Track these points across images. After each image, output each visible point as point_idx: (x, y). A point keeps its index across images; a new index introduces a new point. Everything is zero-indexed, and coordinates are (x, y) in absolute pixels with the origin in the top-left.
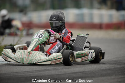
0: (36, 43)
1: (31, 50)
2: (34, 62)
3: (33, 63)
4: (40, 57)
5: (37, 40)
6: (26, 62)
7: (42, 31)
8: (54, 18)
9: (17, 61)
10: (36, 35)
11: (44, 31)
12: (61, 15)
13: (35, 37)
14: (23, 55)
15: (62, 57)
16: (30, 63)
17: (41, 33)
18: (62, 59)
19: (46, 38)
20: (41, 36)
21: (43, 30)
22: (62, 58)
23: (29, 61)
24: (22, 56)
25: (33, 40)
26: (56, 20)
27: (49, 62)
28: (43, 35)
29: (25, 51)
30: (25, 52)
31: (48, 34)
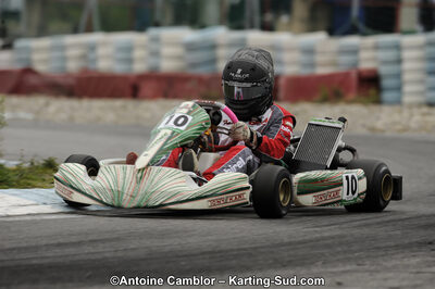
0: (164, 145)
1: (148, 165)
2: (155, 201)
3: (151, 203)
4: (176, 185)
5: (169, 132)
6: (127, 203)
8: (239, 71)
9: (101, 202)
10: (167, 119)
11: (193, 106)
12: (263, 64)
13: (162, 126)
14: (121, 181)
15: (248, 184)
16: (143, 204)
17: (184, 111)
18: (248, 193)
20: (180, 122)
21: (190, 103)
22: (248, 188)
23: (139, 198)
24: (116, 182)
25: (156, 133)
26: (246, 80)
27: (206, 200)
28: (190, 118)
29: (129, 166)
30: (128, 172)
31: (204, 116)
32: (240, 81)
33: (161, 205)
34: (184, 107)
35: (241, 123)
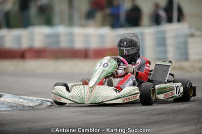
0: (100, 76)
1: (94, 85)
2: (99, 100)
3: (97, 102)
4: (107, 93)
5: (101, 70)
6: (87, 102)
7: (107, 59)
8: (125, 43)
9: (75, 102)
10: (99, 64)
11: (110, 59)
12: (135, 39)
13: (97, 67)
14: (83, 92)
15: (138, 91)
16: (94, 102)
17: (106, 61)
18: (139, 95)
19: (114, 68)
20: (106, 65)
21: (108, 57)
22: (139, 93)
23: (92, 99)
24: (81, 93)
25: (95, 71)
26: (129, 46)
27: (121, 99)
28: (109, 64)
29: (86, 86)
30: (86, 88)
31: (115, 63)
32: (126, 47)
33: (102, 102)
34: (106, 59)
35: (130, 65)
